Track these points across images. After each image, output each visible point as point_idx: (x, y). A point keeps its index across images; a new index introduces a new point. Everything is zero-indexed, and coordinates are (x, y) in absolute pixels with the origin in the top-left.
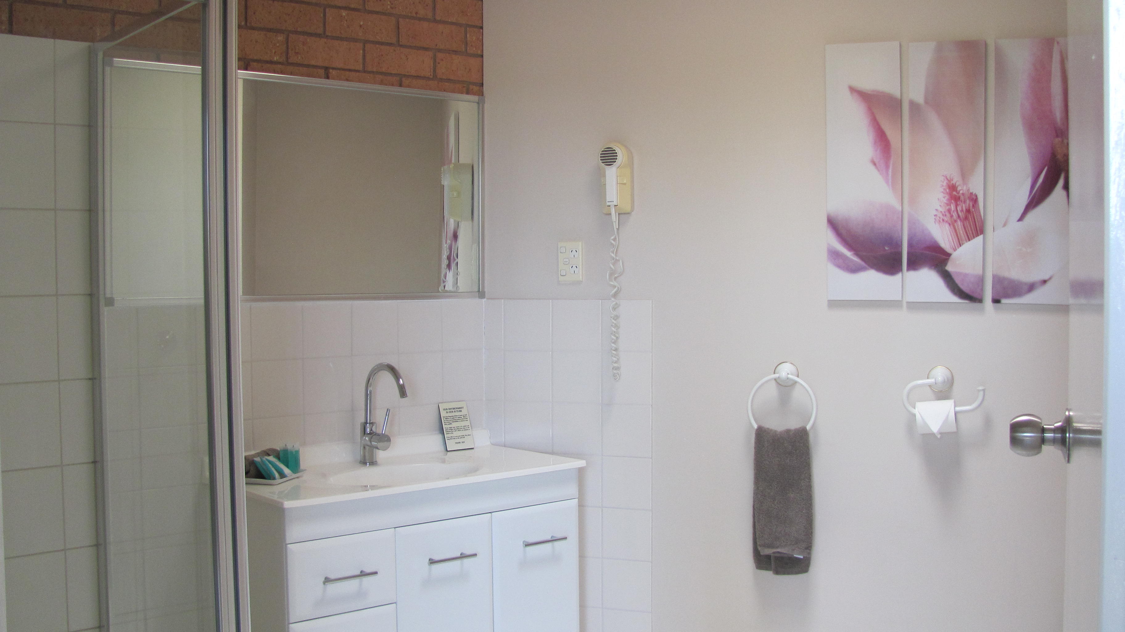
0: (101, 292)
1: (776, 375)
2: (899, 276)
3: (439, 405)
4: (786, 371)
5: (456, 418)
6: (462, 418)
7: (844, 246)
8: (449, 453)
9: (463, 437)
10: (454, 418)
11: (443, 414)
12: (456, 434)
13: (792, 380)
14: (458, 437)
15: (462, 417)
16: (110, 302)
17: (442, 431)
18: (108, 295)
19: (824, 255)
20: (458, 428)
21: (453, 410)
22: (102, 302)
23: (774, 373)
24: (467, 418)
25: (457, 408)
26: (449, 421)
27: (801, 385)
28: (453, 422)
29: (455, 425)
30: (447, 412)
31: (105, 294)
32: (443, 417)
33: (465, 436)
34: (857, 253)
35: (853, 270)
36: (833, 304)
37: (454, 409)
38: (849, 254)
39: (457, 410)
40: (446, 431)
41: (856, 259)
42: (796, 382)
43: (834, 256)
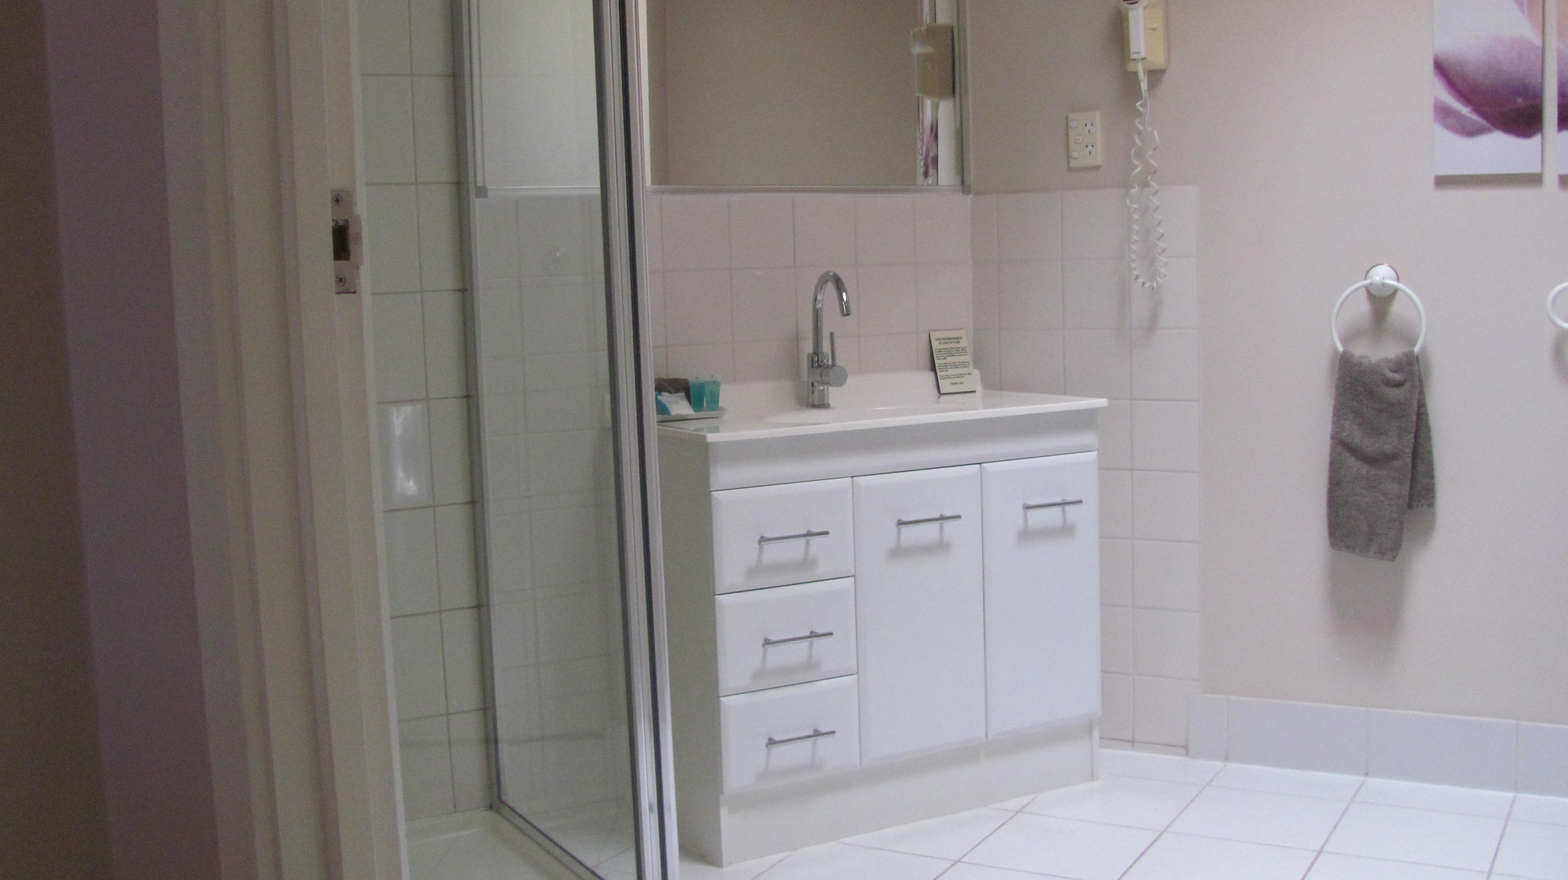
0: (471, 179)
1: (1368, 282)
2: (1536, 140)
3: (929, 335)
4: (1382, 274)
5: (952, 351)
6: (961, 351)
7: (1458, 100)
8: (942, 397)
9: (961, 376)
10: (949, 351)
11: (935, 345)
12: (952, 372)
13: (1392, 286)
14: (956, 376)
15: (960, 349)
16: (482, 192)
17: (933, 368)
18: (480, 184)
19: (1429, 113)
20: (954, 364)
21: (949, 341)
22: (472, 191)
23: (1365, 279)
24: (967, 352)
25: (953, 338)
26: (943, 355)
27: (1406, 293)
28: (948, 356)
29: (950, 360)
30: (940, 343)
31: (475, 182)
32: (936, 349)
33: (964, 376)
34: (1477, 109)
35: (1471, 132)
36: (1443, 182)
37: (949, 339)
38: (1465, 110)
39: (953, 340)
40: (940, 368)
41: (1475, 117)
42: (1396, 291)
43: (1443, 114)
